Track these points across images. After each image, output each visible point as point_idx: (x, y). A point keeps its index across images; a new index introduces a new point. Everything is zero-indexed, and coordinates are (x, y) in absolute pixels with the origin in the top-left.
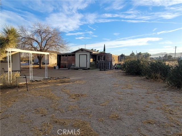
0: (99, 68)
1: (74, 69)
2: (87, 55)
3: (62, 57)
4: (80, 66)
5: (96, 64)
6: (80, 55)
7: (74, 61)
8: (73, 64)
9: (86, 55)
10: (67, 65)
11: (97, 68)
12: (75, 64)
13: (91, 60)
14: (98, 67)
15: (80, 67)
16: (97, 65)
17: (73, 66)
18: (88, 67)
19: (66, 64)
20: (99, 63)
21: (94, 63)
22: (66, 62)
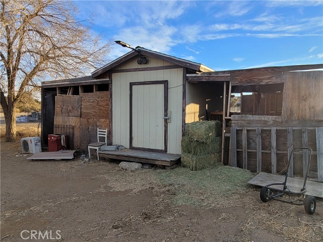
0: (240, 165)
1: (103, 159)
2: (165, 83)
3: (59, 97)
4: (135, 145)
5: (219, 134)
6: (131, 84)
7: (107, 115)
8: (102, 132)
9: (162, 86)
10: (77, 134)
11: (226, 163)
12: (110, 133)
13: (193, 112)
14: (233, 157)
15: (132, 148)
16: (227, 139)
17: (102, 139)
18: (175, 148)
19: (73, 128)
20: (239, 132)
21: (206, 129)
22: (73, 121)
